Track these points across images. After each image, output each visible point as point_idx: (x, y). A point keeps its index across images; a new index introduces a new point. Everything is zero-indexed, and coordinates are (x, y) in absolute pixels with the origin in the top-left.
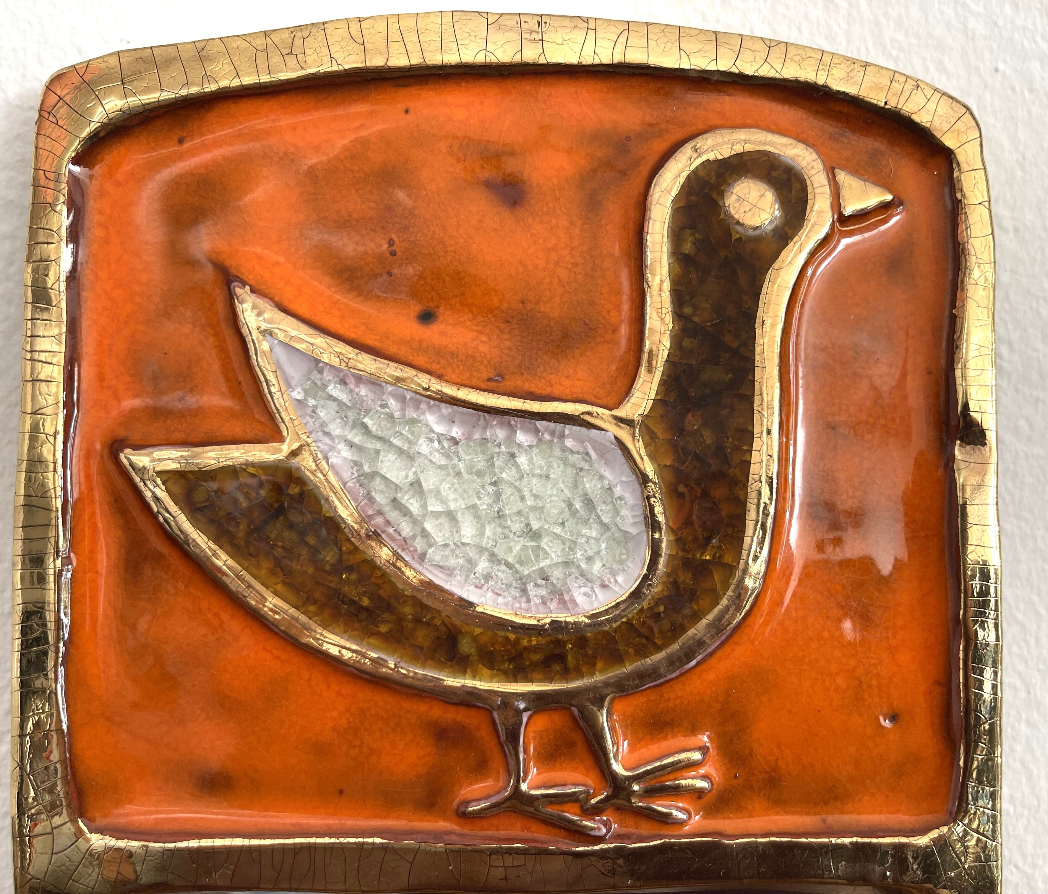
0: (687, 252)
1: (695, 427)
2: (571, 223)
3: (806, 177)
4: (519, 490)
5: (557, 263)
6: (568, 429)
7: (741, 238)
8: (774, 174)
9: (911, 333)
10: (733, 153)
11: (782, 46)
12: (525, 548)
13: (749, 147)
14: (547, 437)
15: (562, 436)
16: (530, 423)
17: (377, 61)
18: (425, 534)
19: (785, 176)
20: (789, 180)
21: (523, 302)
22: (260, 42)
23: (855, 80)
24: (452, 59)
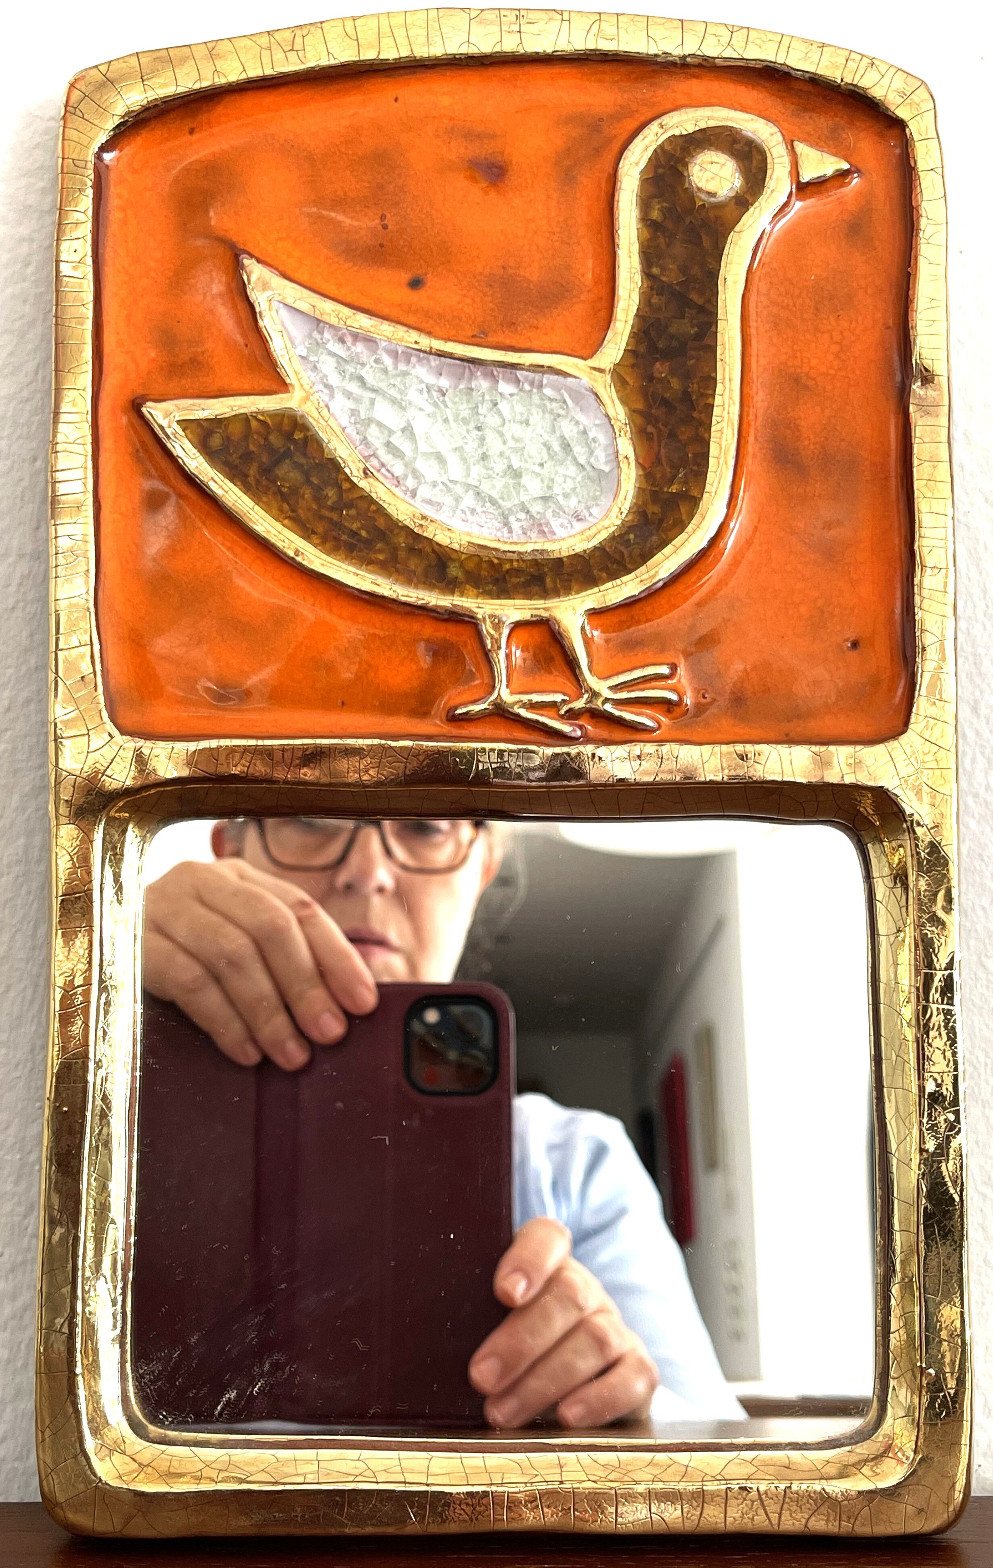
0: (654, 218)
1: (663, 375)
2: (548, 197)
3: (766, 149)
4: (501, 435)
5: (535, 232)
6: (547, 379)
7: (704, 205)
8: (736, 146)
9: (869, 292)
10: (697, 128)
11: (745, 31)
12: (506, 486)
13: (712, 123)
14: (527, 387)
15: (541, 386)
16: (511, 373)
17: (369, 55)
18: (417, 475)
19: (747, 149)
20: (750, 152)
21: (504, 268)
22: (264, 40)
23: (812, 59)
24: (437, 51)
